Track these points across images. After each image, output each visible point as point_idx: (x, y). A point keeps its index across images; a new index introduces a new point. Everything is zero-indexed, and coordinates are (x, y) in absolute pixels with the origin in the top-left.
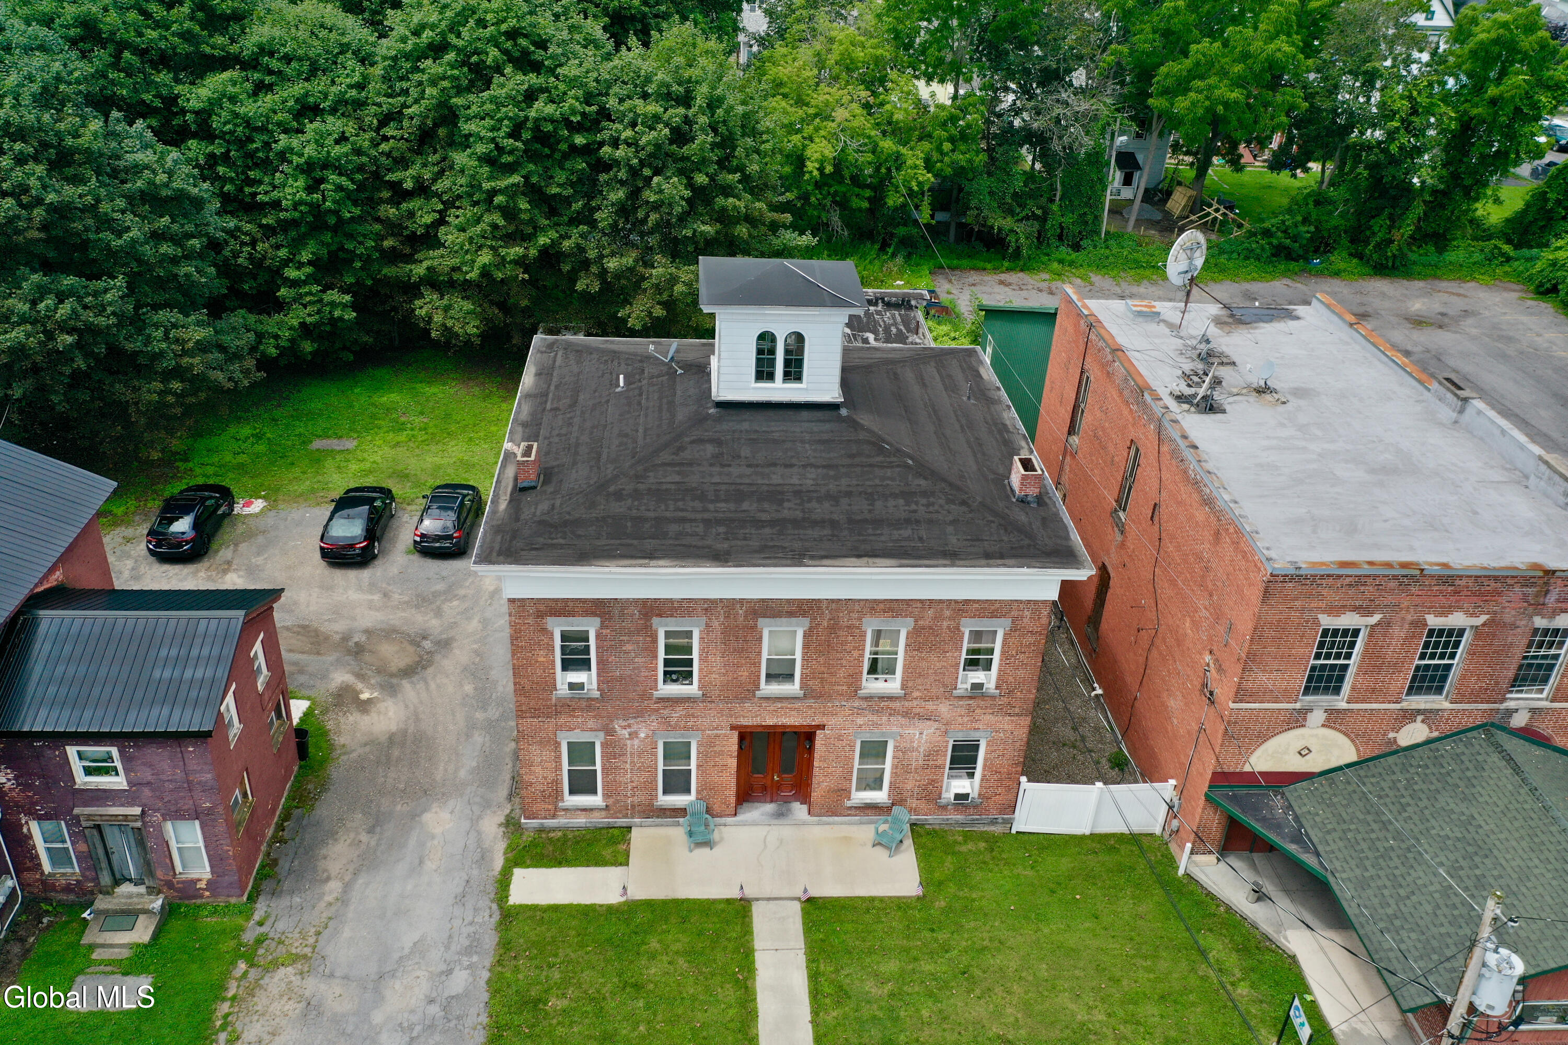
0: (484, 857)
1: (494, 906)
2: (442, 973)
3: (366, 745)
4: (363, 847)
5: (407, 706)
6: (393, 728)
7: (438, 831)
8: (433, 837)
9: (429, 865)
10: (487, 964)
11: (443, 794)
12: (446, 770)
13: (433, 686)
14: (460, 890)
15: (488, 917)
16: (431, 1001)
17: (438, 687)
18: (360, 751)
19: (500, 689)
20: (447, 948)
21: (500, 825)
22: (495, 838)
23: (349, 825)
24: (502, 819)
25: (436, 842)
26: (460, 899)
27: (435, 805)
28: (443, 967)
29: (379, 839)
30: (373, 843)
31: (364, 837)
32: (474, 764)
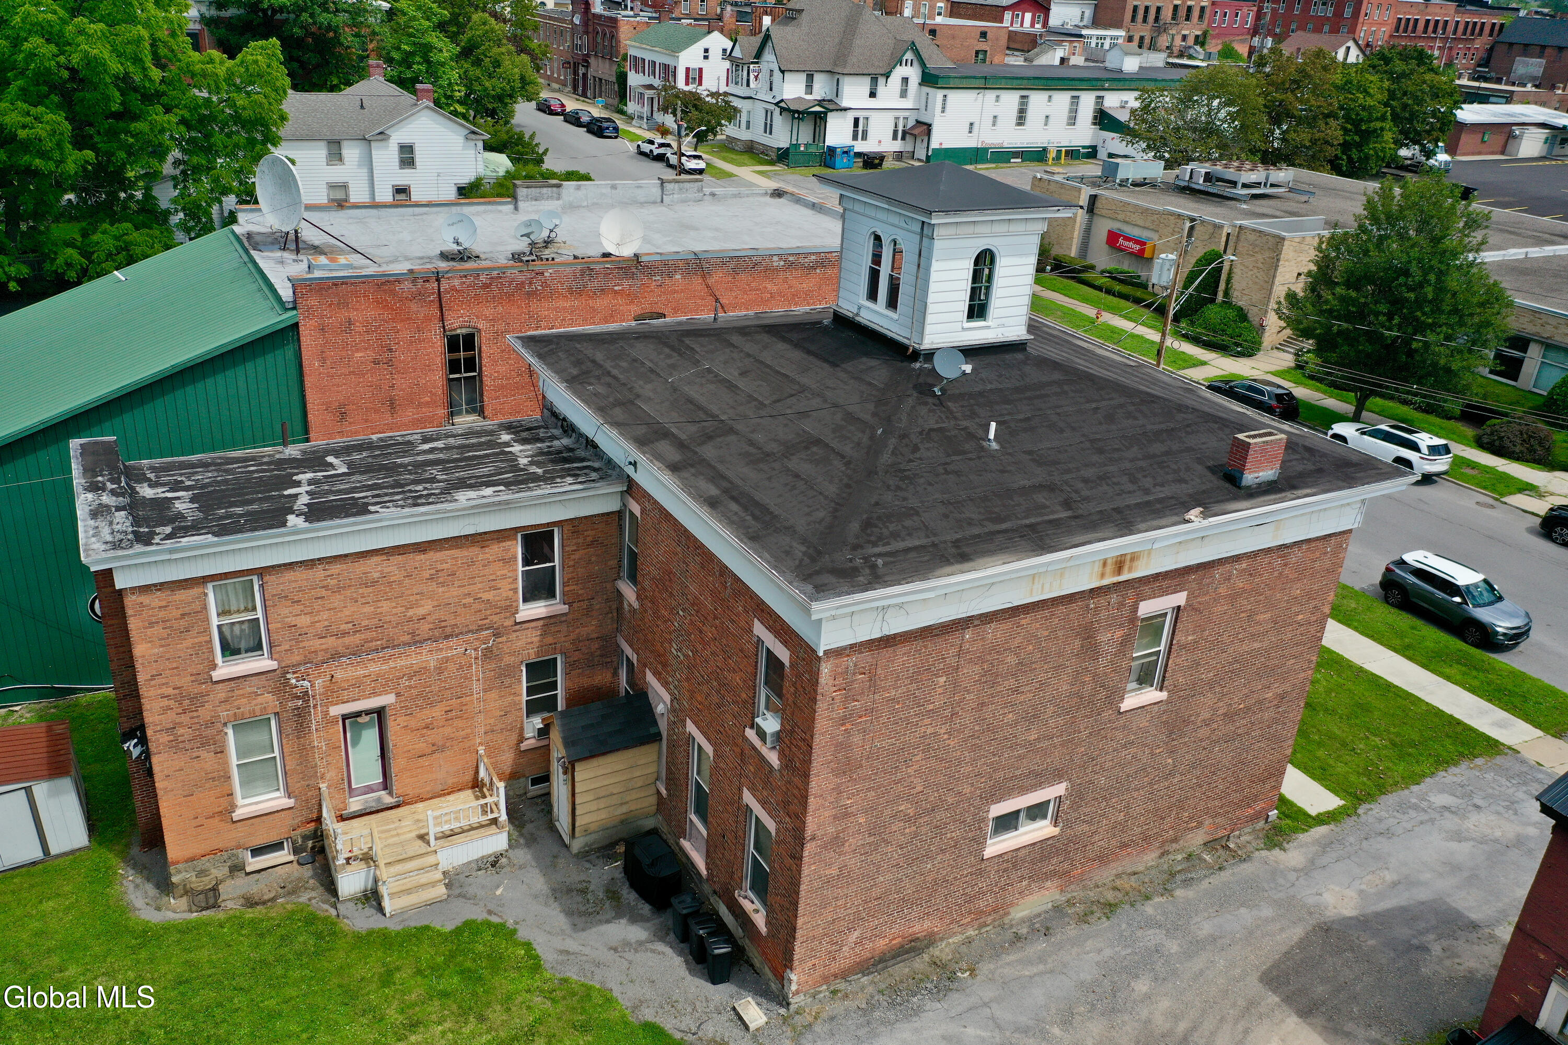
0: (1325, 845)
1: (1360, 811)
2: (1452, 812)
3: (1348, 1034)
4: (1445, 943)
5: (1246, 1032)
6: (1292, 1021)
7: (1351, 893)
8: (1361, 892)
9: (1389, 877)
10: (1406, 792)
11: (1311, 913)
12: (1282, 930)
13: (1182, 1027)
14: (1379, 839)
15: (1374, 813)
16: (1477, 807)
17: (1176, 1018)
18: (1361, 1033)
19: (1108, 952)
20: (1432, 821)
21: (1284, 850)
22: (1302, 846)
23: (1444, 973)
24: (1276, 852)
25: (1363, 887)
26: (1387, 833)
27: (1328, 913)
28: (1447, 814)
29: (1421, 933)
30: (1431, 937)
31: (1436, 949)
32: (1243, 910)
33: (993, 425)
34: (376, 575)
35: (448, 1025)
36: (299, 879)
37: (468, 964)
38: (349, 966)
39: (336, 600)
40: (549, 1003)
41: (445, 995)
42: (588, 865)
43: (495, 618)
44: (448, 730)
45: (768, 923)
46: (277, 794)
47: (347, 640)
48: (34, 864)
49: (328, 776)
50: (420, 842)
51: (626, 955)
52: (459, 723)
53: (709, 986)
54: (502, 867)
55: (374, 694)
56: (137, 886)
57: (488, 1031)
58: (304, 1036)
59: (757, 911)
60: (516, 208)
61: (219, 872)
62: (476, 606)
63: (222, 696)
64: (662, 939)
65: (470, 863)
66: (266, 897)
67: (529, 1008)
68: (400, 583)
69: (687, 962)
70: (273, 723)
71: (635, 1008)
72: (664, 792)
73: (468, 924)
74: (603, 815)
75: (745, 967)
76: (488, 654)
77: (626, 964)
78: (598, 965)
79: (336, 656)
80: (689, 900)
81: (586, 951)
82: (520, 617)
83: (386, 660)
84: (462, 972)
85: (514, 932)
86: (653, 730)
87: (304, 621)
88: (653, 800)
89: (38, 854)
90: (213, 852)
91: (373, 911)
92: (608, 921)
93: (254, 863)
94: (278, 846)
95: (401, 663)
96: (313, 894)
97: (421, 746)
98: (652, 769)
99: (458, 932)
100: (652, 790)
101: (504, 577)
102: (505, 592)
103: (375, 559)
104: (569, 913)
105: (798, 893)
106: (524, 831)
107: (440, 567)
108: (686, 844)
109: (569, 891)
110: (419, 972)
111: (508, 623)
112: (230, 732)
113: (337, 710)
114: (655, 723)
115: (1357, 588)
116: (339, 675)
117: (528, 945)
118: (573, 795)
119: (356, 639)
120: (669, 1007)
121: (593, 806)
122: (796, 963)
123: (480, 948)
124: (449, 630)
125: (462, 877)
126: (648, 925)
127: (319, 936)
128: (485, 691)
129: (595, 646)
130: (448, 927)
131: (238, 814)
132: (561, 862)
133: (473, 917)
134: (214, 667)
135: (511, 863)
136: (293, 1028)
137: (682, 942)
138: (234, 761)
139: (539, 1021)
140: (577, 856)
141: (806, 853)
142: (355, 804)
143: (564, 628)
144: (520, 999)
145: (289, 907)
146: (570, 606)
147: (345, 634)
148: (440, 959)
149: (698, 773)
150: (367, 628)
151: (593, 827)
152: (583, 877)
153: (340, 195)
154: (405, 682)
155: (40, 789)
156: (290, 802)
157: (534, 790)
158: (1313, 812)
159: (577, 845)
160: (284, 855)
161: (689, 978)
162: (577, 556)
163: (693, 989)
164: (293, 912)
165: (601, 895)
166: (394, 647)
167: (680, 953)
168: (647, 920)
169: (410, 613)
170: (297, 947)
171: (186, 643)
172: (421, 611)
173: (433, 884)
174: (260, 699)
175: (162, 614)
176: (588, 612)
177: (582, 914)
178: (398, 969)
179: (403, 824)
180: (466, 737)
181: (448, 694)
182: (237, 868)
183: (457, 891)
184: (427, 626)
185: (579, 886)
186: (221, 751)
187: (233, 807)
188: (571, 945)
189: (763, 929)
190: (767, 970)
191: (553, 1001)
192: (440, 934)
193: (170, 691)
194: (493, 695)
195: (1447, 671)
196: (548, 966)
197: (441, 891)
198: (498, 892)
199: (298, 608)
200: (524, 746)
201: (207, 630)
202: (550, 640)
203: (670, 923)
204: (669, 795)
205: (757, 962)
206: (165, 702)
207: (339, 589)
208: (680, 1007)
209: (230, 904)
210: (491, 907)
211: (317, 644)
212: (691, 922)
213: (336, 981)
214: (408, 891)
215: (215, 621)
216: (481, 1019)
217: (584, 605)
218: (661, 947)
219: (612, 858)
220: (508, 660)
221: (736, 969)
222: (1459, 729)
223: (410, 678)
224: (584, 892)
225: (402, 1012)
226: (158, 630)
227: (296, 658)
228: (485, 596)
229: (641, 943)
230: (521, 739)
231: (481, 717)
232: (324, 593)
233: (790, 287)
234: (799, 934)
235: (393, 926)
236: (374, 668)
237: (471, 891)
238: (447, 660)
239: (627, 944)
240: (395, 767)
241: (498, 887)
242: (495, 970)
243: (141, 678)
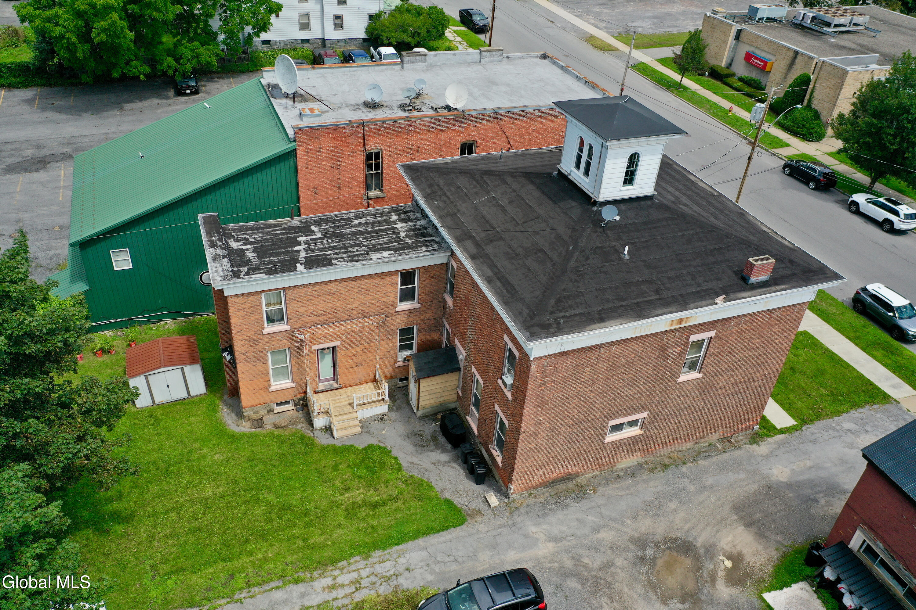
0: (780, 445)
1: (804, 428)
2: (852, 433)
3: (766, 537)
4: (827, 499)
5: (718, 531)
6: (741, 529)
7: (787, 470)
8: (792, 470)
9: (809, 463)
10: (831, 420)
11: (764, 478)
12: (747, 485)
13: (688, 526)
14: (810, 444)
15: (811, 430)
16: (866, 431)
17: (686, 522)
18: (773, 537)
19: (660, 488)
20: (840, 436)
21: (759, 445)
22: (768, 444)
23: (822, 513)
24: (755, 446)
25: (794, 467)
26: (814, 441)
27: (773, 479)
28: (849, 434)
29: (817, 493)
30: (821, 495)
31: (822, 502)
32: (730, 474)
33: (627, 247)
34: (334, 290)
35: (361, 491)
36: (297, 418)
37: (370, 464)
38: (320, 460)
39: (316, 301)
40: (404, 486)
41: (360, 477)
42: (424, 423)
43: (387, 309)
44: (363, 357)
45: (502, 462)
46: (288, 381)
47: (321, 318)
48: (184, 399)
49: (310, 375)
50: (349, 407)
51: (439, 467)
52: (368, 354)
53: (475, 485)
54: (385, 420)
55: (331, 341)
56: (228, 414)
57: (379, 495)
58: (302, 489)
59: (498, 456)
60: (402, 67)
61: (263, 412)
62: (378, 304)
63: (267, 340)
64: (455, 462)
65: (371, 417)
66: (283, 425)
67: (396, 487)
68: (345, 294)
69: (465, 473)
70: (287, 351)
71: (442, 492)
72: (460, 394)
73: (370, 446)
74: (432, 401)
75: (491, 479)
76: (383, 325)
77: (439, 471)
78: (427, 471)
79: (315, 324)
80: (468, 446)
81: (422, 463)
82: (398, 309)
83: (337, 327)
84: (367, 468)
85: (390, 452)
86: (457, 366)
87: (302, 310)
88: (455, 396)
89: (185, 395)
90: (261, 404)
91: (329, 436)
92: (432, 451)
93: (278, 409)
94: (288, 402)
95: (343, 328)
96: (303, 425)
97: (351, 363)
98: (456, 382)
99: (365, 449)
100: (455, 392)
101: (391, 292)
102: (392, 298)
103: (334, 284)
104: (415, 445)
105: (516, 454)
106: (396, 403)
107: (363, 287)
108: (469, 419)
109: (415, 435)
110: (349, 466)
111: (393, 311)
112: (269, 355)
113: (315, 347)
114: (458, 363)
115: (839, 300)
116: (317, 332)
117: (396, 458)
118: (419, 392)
119: (325, 317)
120: (456, 493)
121: (428, 398)
122: (513, 482)
123: (375, 458)
124: (365, 314)
125: (367, 423)
126: (450, 454)
127: (306, 445)
128: (380, 341)
129: (432, 322)
130: (361, 447)
131: (272, 389)
132: (412, 420)
133: (373, 443)
134: (263, 328)
135: (389, 419)
136: (297, 485)
137: (465, 463)
138: (271, 367)
139: (400, 493)
140: (419, 418)
141: (520, 438)
142: (321, 386)
143: (418, 314)
144: (392, 483)
145: (293, 430)
146: (421, 304)
147: (320, 315)
148: (358, 461)
149: (477, 389)
150: (329, 313)
151: (427, 406)
152: (421, 429)
153: (305, 20)
154: (345, 336)
155: (187, 369)
156: (294, 385)
157: (401, 384)
158: (779, 427)
159: (419, 414)
160: (290, 407)
161: (466, 481)
162: (426, 283)
163: (467, 486)
164: (295, 433)
165: (429, 438)
166: (341, 321)
167: (463, 469)
168: (449, 452)
169: (349, 307)
170: (297, 449)
171: (252, 318)
172: (353, 306)
173: (355, 426)
174: (282, 342)
175: (243, 306)
176: (429, 307)
177: (420, 446)
178: (340, 464)
179: (342, 397)
180: (371, 360)
181: (364, 342)
182: (270, 411)
183: (365, 430)
184: (356, 313)
185: (420, 433)
186: (265, 363)
187: (269, 386)
188: (415, 460)
189: (500, 465)
190: (501, 481)
191: (406, 485)
192: (358, 450)
193: (245, 338)
194: (384, 342)
195: (875, 353)
196: (405, 469)
197: (358, 430)
198: (384, 432)
199: (300, 304)
200: (397, 365)
201: (261, 313)
202: (411, 319)
203: (460, 454)
204: (463, 395)
205: (497, 477)
206: (243, 342)
207: (318, 296)
208: (461, 493)
209: (268, 427)
210: (380, 439)
211: (307, 319)
212: (469, 457)
213: (314, 466)
214: (344, 429)
215: (265, 309)
216: (376, 489)
217: (428, 304)
218: (454, 465)
219: (435, 420)
220: (392, 327)
221: (487, 479)
222: (871, 387)
223: (347, 334)
224: (421, 435)
225: (342, 483)
226: (241, 313)
227: (298, 325)
228: (382, 300)
229: (446, 462)
230: (396, 362)
231: (378, 352)
232: (311, 298)
233: (544, 126)
234: (515, 470)
235: (338, 444)
236: (331, 330)
237: (372, 430)
238: (364, 327)
239: (439, 462)
240: (339, 372)
241: (383, 430)
242: (382, 468)
243: (234, 332)
